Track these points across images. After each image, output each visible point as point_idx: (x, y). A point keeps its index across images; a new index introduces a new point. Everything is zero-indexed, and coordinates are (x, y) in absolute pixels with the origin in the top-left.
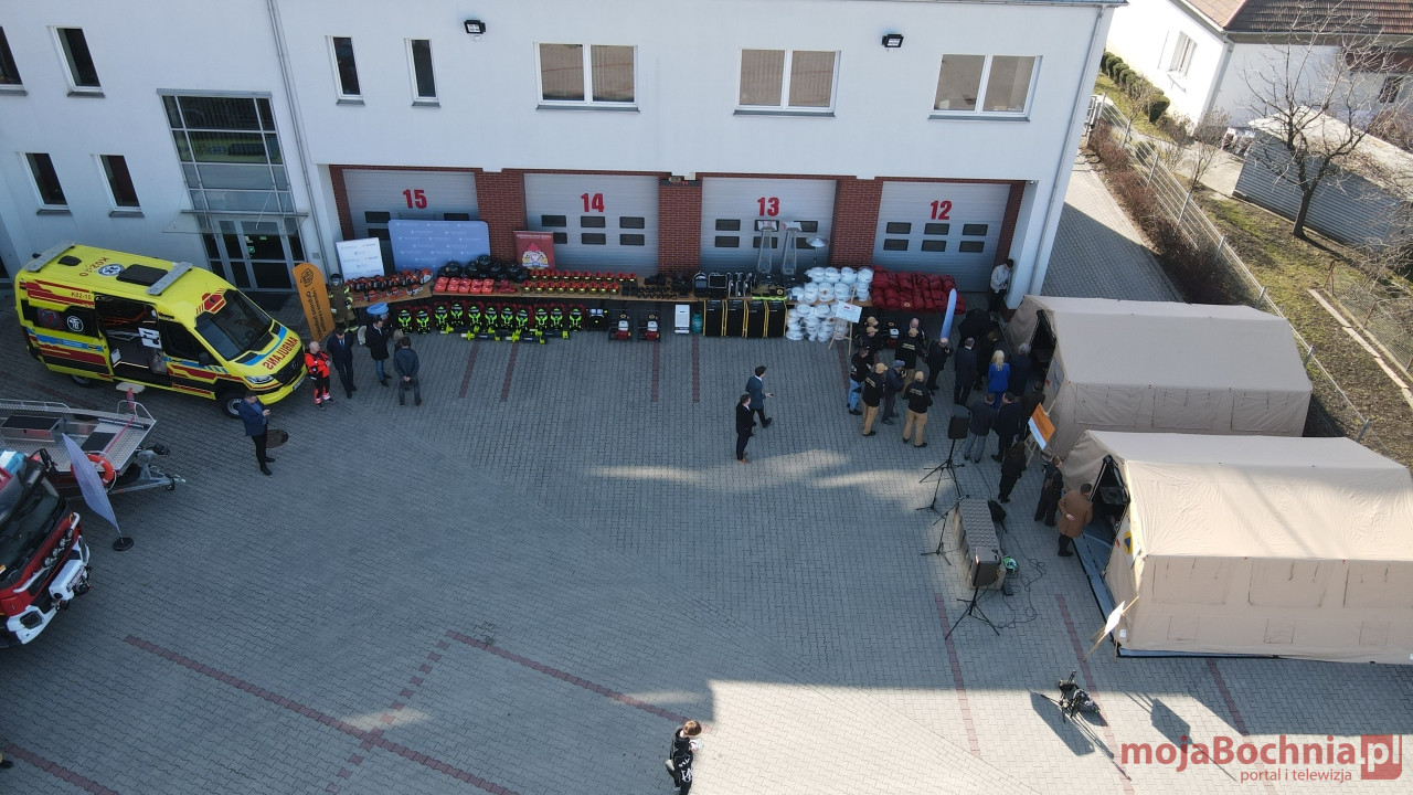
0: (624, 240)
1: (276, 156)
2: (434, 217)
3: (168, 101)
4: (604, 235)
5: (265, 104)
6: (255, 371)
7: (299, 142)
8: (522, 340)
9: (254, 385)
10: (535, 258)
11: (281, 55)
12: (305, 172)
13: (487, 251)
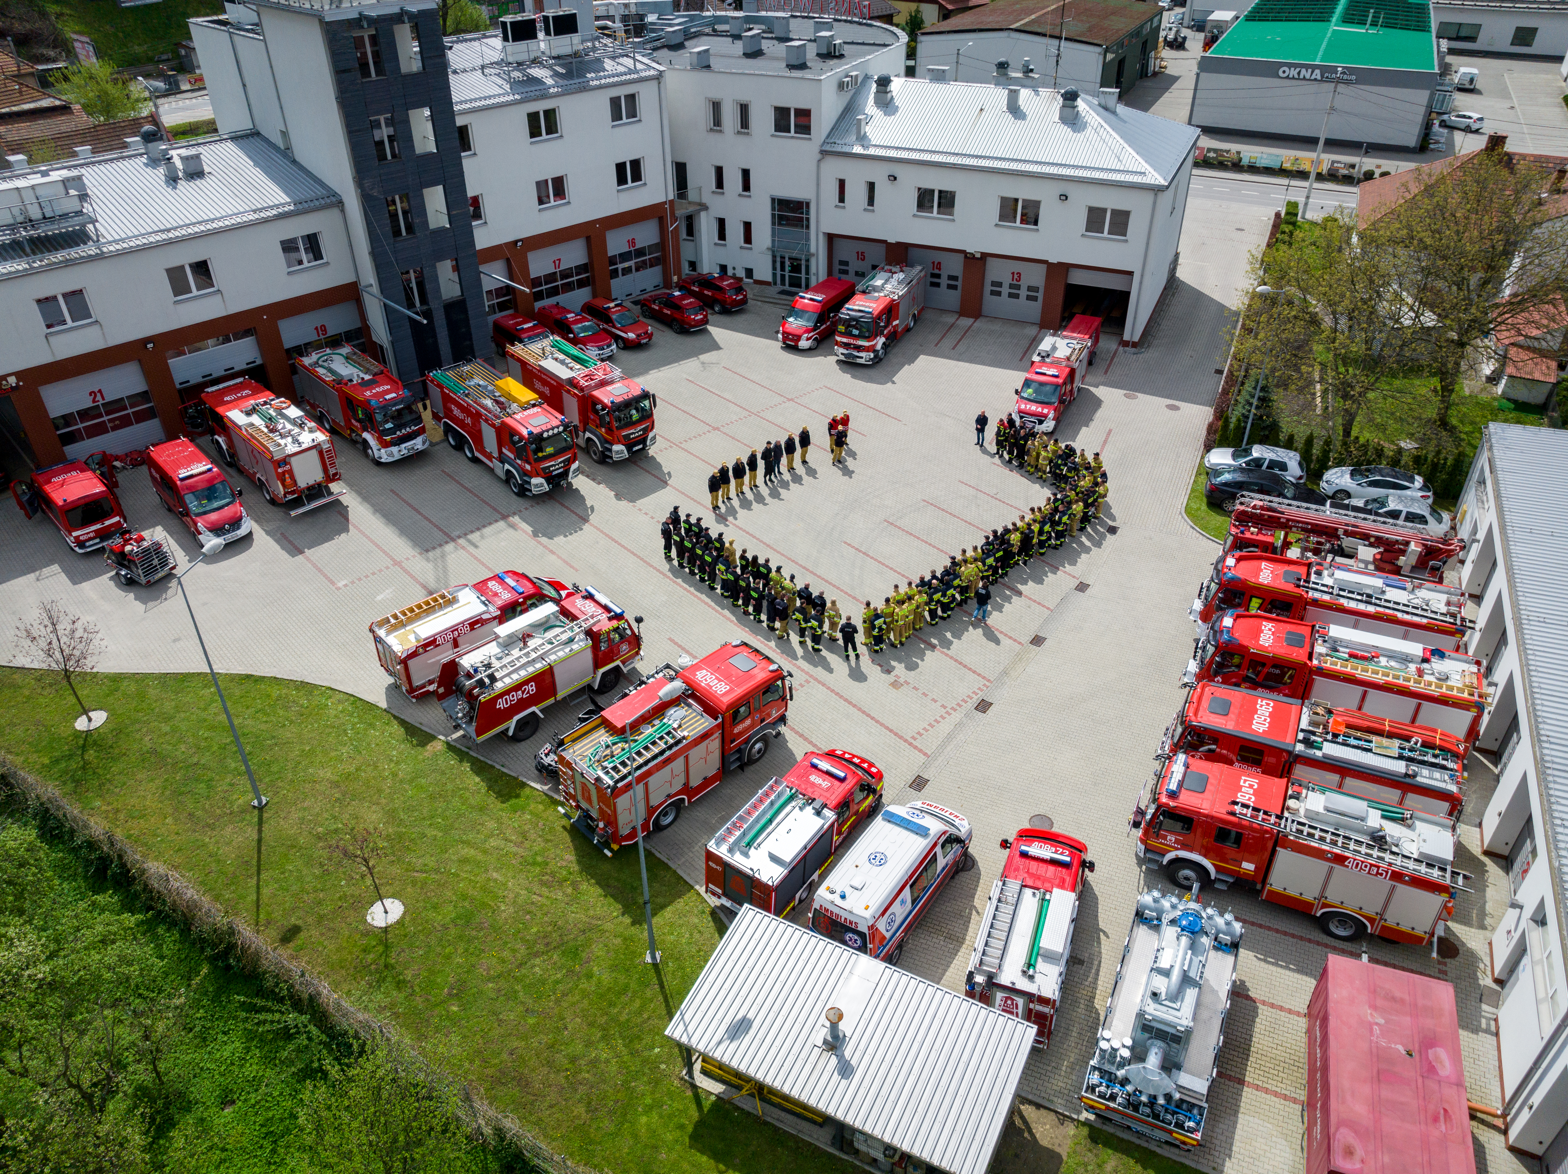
0: (949, 286)
1: (808, 227)
3: (773, 200)
4: (940, 283)
5: (808, 204)
7: (818, 222)
11: (818, 185)
12: (818, 234)
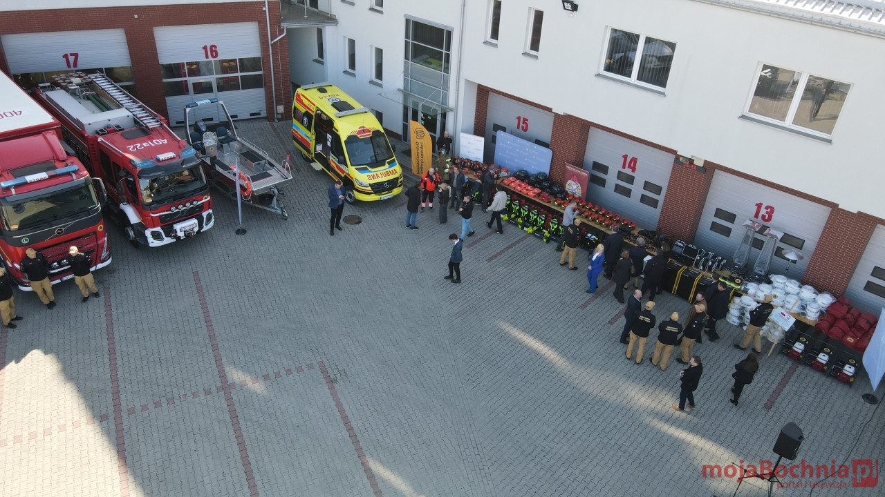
0: (644, 199)
1: (447, 70)
2: (529, 140)
3: (407, 21)
4: (630, 190)
5: (449, 33)
6: (363, 178)
7: (460, 63)
8: (533, 234)
9: (357, 185)
10: (574, 187)
12: (458, 82)
13: (546, 170)
